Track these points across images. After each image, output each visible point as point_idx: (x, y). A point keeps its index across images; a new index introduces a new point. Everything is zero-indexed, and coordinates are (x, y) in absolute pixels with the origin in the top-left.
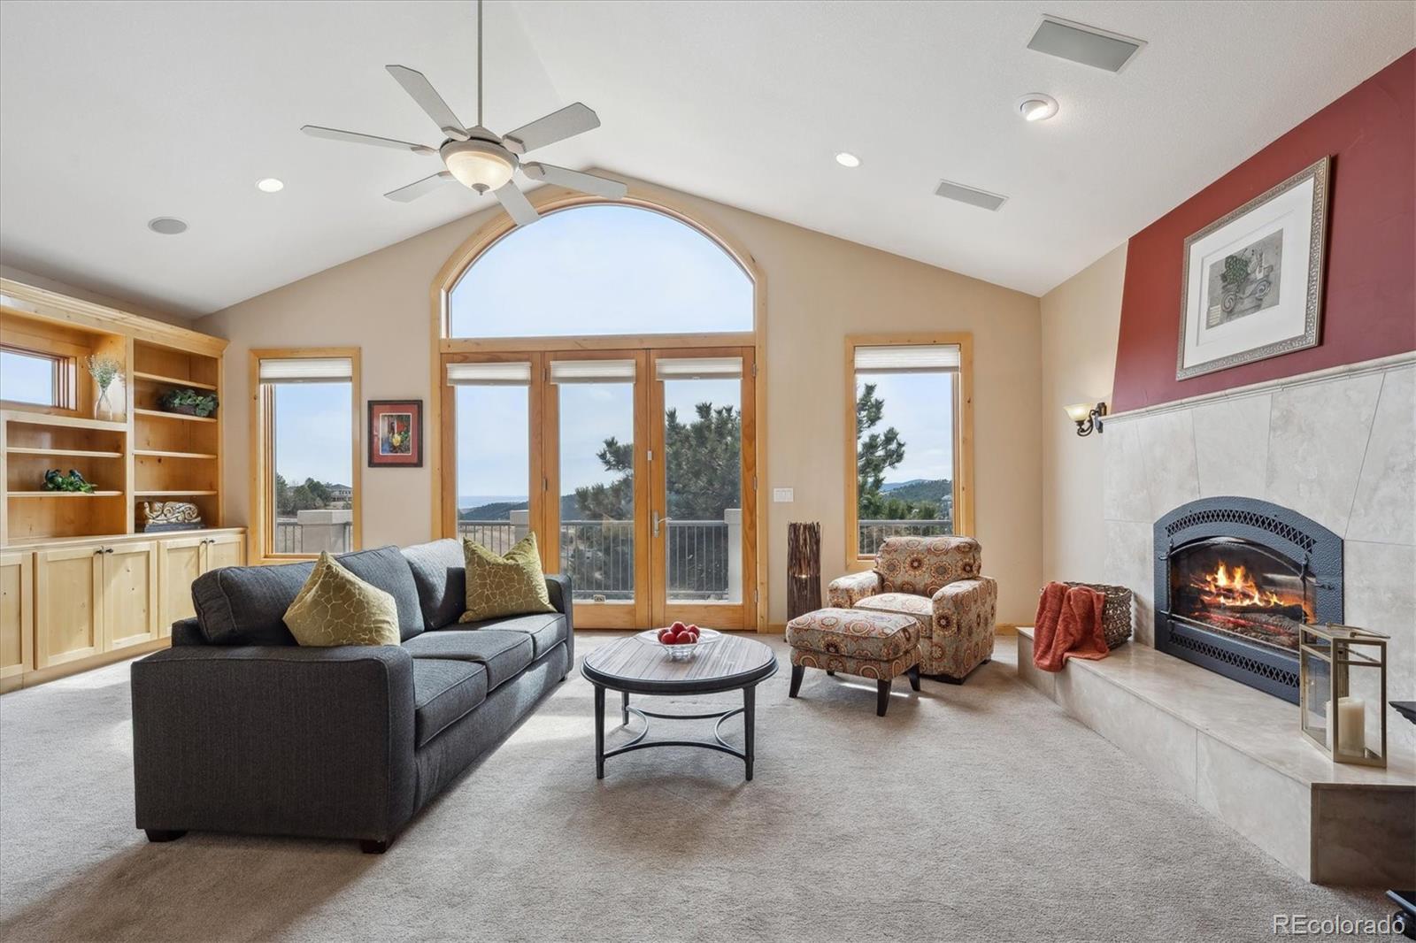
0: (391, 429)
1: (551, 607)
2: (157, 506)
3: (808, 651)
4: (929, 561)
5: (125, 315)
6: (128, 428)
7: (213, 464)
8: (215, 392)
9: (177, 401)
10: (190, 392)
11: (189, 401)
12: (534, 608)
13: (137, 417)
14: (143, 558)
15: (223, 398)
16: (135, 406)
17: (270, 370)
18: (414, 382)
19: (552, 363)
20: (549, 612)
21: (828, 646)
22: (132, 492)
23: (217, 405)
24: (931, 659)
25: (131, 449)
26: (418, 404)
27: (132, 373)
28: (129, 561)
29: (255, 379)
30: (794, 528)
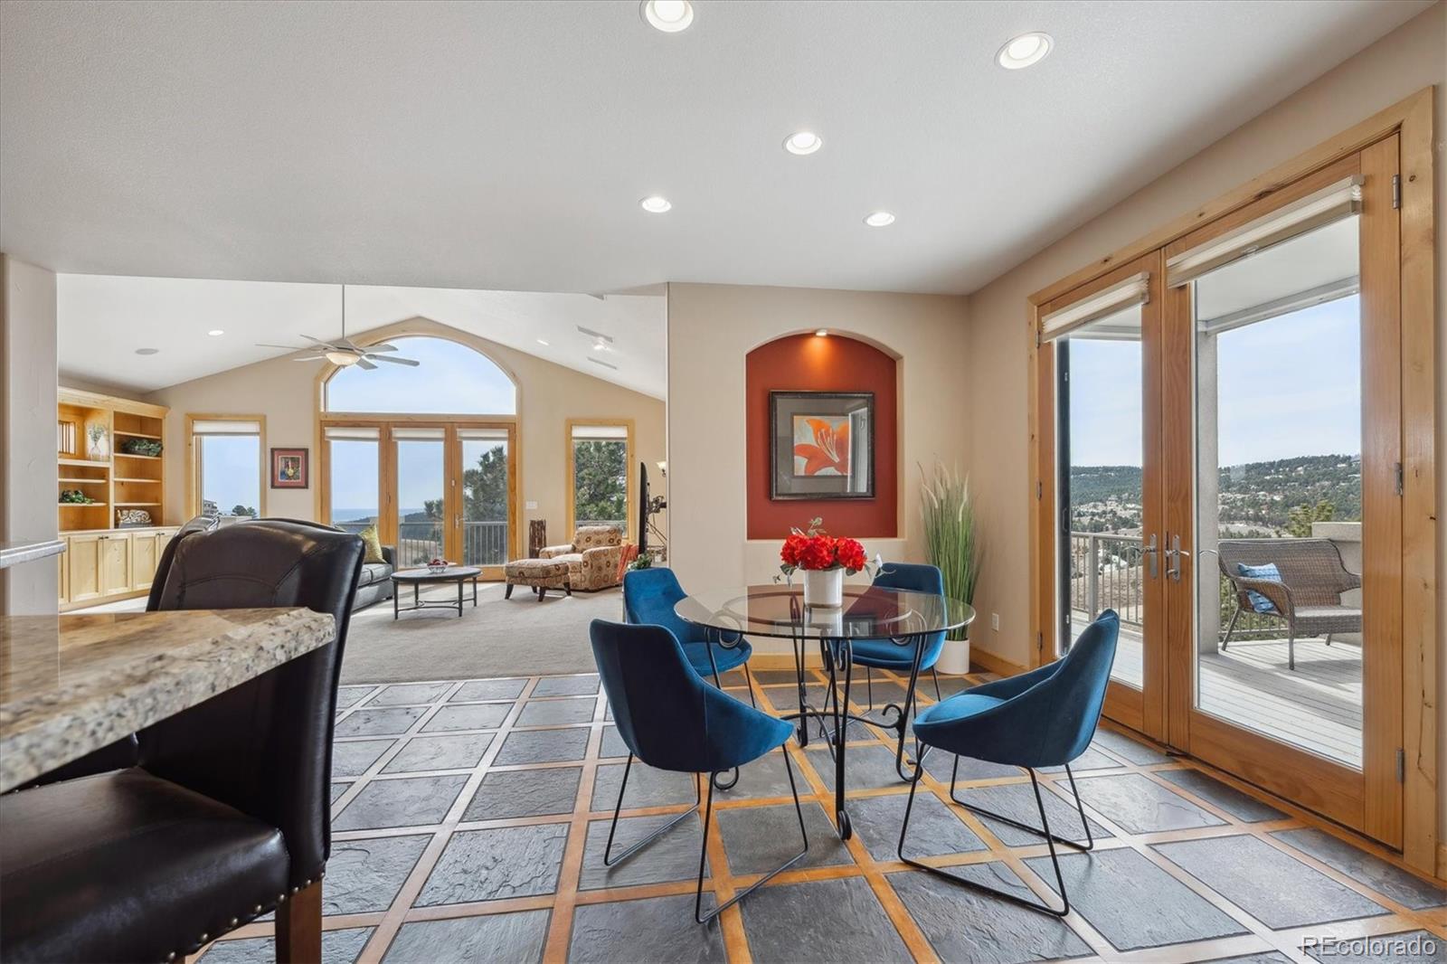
0: (287, 466)
1: (384, 561)
2: (125, 512)
3: (513, 577)
4: (595, 538)
5: (110, 398)
6: (111, 465)
7: (159, 486)
8: (161, 440)
9: (137, 447)
10: (145, 441)
11: (144, 447)
12: (373, 560)
13: (115, 457)
14: (124, 543)
15: (165, 444)
16: (115, 452)
17: (200, 427)
18: (303, 437)
19: (393, 429)
20: (382, 563)
21: (520, 573)
22: (112, 504)
23: (162, 449)
24: (581, 582)
25: (112, 478)
26: (306, 451)
27: (113, 432)
28: (116, 544)
29: (189, 432)
30: (533, 523)
